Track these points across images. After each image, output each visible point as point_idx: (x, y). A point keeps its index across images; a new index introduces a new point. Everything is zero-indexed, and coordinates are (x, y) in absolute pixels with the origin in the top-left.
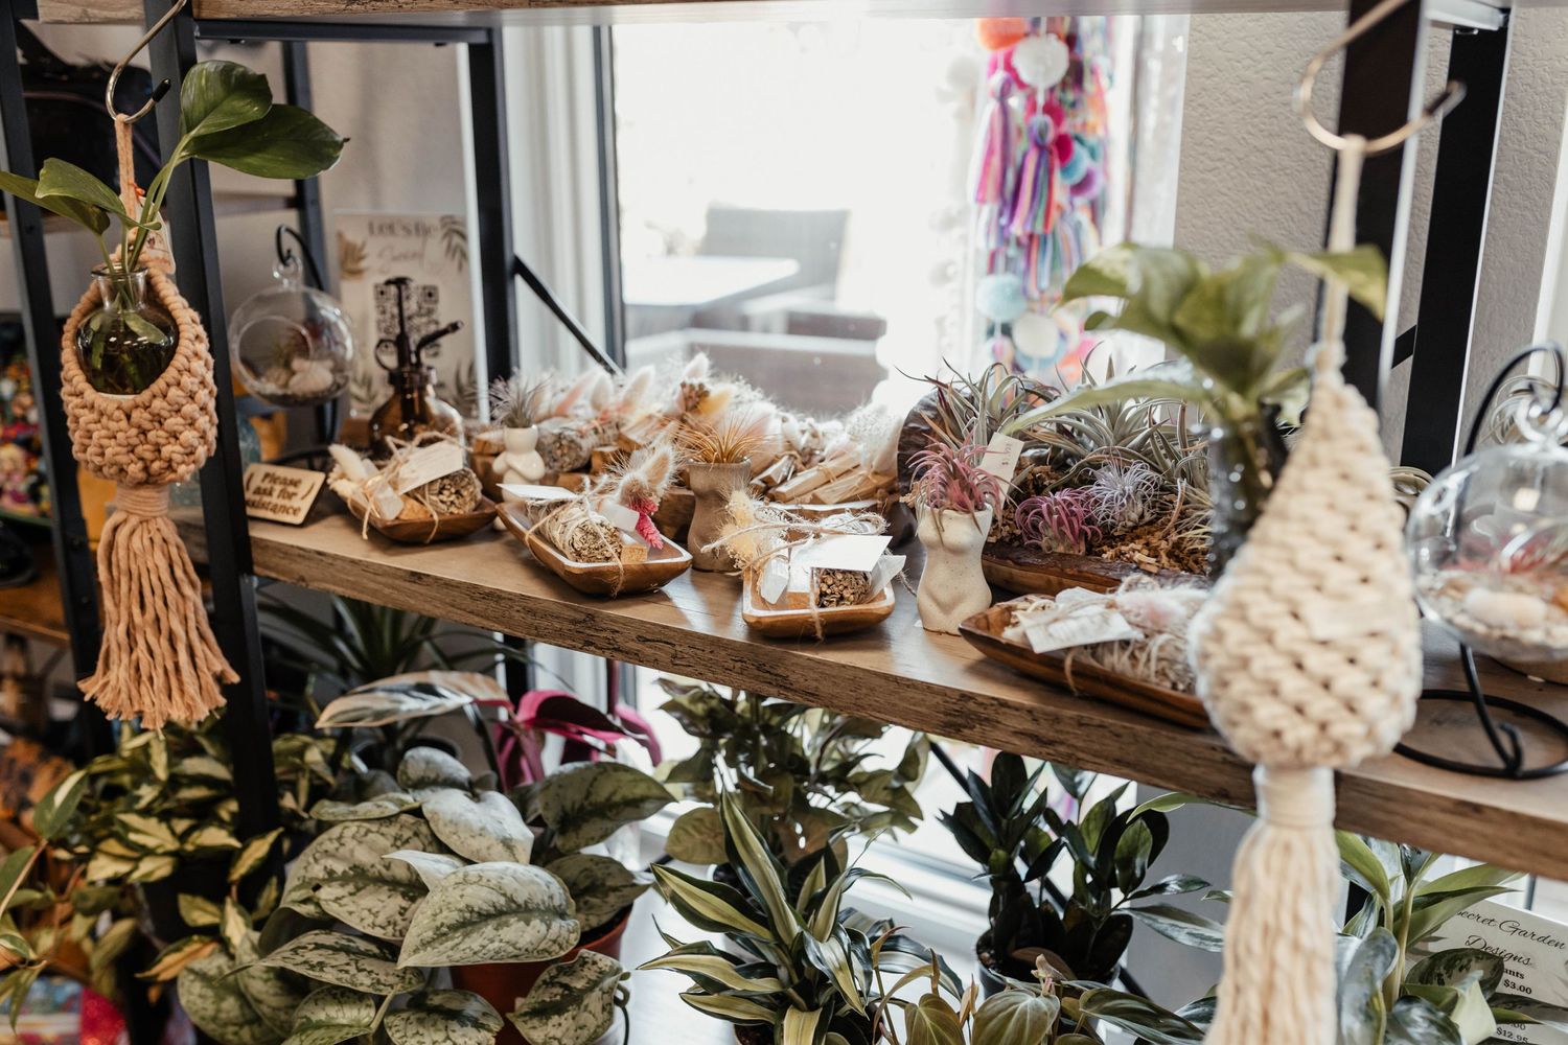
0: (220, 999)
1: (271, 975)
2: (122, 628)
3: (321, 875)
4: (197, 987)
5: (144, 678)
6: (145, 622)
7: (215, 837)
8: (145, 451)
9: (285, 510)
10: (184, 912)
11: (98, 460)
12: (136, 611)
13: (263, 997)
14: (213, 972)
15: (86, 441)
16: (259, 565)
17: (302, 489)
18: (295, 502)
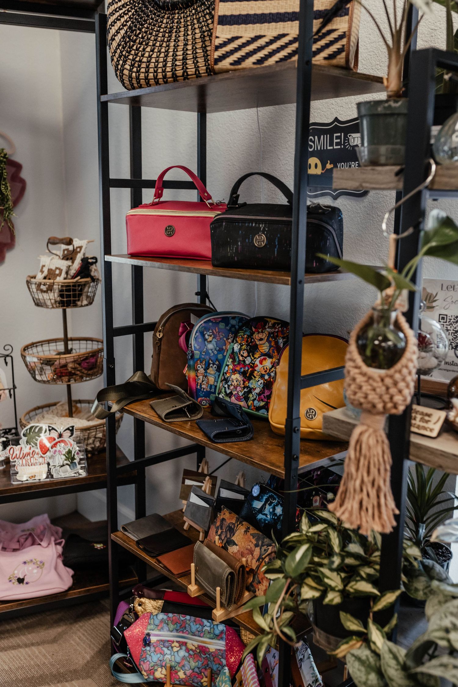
0: (368, 673)
1: (399, 667)
2: (358, 483)
3: (449, 625)
4: (357, 664)
5: (364, 508)
6: (369, 481)
7: (366, 587)
8: (386, 398)
9: (425, 428)
10: (343, 621)
11: (362, 400)
12: (365, 475)
13: (395, 678)
14: (364, 658)
15: (357, 390)
16: (413, 456)
17: (434, 419)
18: (430, 425)
